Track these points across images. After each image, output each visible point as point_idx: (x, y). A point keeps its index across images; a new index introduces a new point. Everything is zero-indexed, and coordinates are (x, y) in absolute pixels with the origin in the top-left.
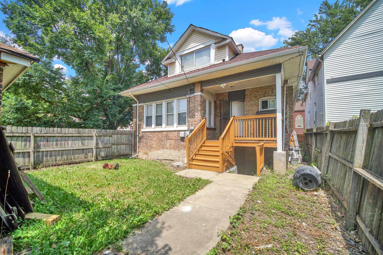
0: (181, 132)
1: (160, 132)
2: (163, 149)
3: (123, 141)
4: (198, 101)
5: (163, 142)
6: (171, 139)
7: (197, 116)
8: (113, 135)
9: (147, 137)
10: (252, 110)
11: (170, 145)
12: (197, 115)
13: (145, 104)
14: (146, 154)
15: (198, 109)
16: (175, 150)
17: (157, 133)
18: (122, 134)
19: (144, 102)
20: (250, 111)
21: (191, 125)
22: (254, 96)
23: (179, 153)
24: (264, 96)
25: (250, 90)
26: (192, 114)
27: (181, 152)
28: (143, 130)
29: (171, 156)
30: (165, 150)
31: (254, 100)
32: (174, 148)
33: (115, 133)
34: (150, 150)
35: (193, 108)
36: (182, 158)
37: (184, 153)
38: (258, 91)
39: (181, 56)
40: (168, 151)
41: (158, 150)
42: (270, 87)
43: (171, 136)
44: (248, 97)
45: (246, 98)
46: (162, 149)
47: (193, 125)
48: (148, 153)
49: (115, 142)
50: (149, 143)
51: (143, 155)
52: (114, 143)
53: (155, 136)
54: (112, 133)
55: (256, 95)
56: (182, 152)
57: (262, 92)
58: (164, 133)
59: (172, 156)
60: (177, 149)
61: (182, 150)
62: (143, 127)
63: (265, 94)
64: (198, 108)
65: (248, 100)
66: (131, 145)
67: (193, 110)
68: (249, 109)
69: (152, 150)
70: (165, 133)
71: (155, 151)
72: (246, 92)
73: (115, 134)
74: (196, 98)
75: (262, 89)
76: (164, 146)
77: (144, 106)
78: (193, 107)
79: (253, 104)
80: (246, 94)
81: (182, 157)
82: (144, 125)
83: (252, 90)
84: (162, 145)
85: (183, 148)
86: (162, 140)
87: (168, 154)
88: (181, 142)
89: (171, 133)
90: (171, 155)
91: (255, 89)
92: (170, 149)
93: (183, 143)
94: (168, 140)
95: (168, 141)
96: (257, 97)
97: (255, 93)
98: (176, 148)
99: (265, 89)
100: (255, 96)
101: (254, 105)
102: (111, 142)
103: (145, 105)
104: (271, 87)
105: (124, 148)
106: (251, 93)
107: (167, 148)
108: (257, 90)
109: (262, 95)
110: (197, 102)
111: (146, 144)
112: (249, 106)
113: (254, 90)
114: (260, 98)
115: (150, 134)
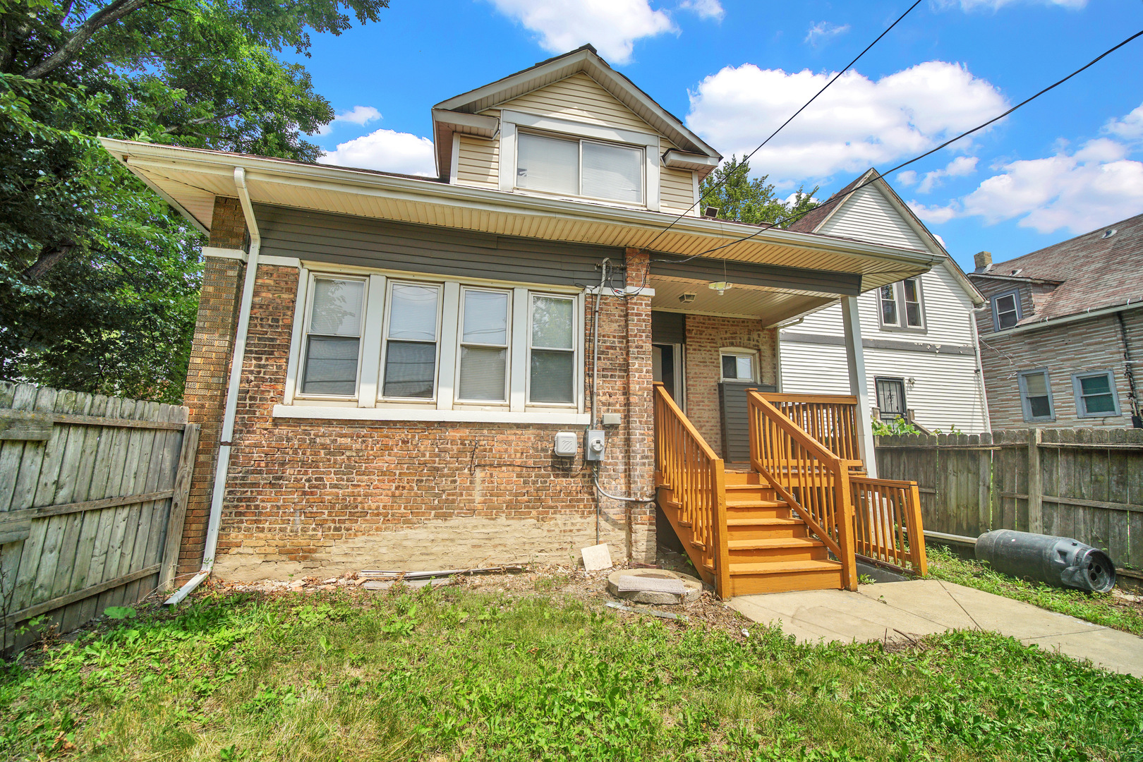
0: (560, 434)
1: (429, 425)
2: (445, 517)
3: (117, 480)
4: (643, 317)
5: (445, 483)
6: (500, 466)
7: (637, 375)
8: (56, 437)
9: (316, 454)
10: (705, 375)
11: (491, 493)
12: (637, 370)
13: (310, 265)
14: (301, 554)
15: (642, 347)
16: (521, 516)
17: (404, 434)
18: (119, 428)
19: (304, 255)
20: (699, 380)
21: (604, 404)
22: (707, 337)
23: (546, 526)
24: (732, 344)
25: (697, 320)
26: (608, 363)
27: (557, 525)
28: (279, 411)
29: (495, 546)
30: (454, 521)
31: (708, 348)
32: (515, 508)
33: (79, 419)
34: (336, 529)
35: (612, 339)
36: (559, 553)
37: (568, 528)
38: (717, 326)
39: (523, 131)
40: (476, 526)
41: (407, 522)
42: (743, 322)
43: (497, 447)
44: (694, 338)
45: (688, 340)
46: (437, 516)
47: (614, 405)
48: (314, 551)
49: (63, 494)
50: (333, 486)
51: (268, 569)
52: (48, 500)
53: (386, 448)
54: (51, 418)
55: (712, 337)
56: (559, 522)
57: (726, 332)
58: (451, 434)
59: (500, 548)
60: (534, 513)
61: (558, 516)
62: (282, 393)
63: (732, 338)
64: (641, 343)
65: (694, 347)
66: (160, 506)
67: (612, 348)
68: (696, 373)
69: (355, 526)
70: (466, 432)
71: (378, 529)
72: (689, 323)
73: (77, 426)
74: (636, 304)
75: (726, 323)
76: (453, 501)
77: (298, 274)
78: (614, 337)
79: (707, 360)
80: (688, 328)
81: (557, 546)
82: (290, 383)
83: (702, 321)
84: (436, 495)
85: (567, 506)
86: (437, 469)
87: (476, 542)
88: (557, 476)
89: (500, 437)
90: (497, 541)
91: (709, 320)
92: (491, 511)
93: (563, 481)
94: (478, 470)
95: (479, 474)
96: (716, 343)
97: (710, 331)
98: (528, 507)
99: (732, 325)
100: (710, 337)
101: (708, 364)
102: (30, 497)
103: (304, 273)
104: (746, 324)
105: (120, 533)
106: (700, 329)
107: (473, 512)
108: (714, 324)
109: (726, 339)
110: (639, 320)
111: (304, 493)
112: (697, 365)
113: (707, 322)
114: (723, 346)
115: (345, 436)
